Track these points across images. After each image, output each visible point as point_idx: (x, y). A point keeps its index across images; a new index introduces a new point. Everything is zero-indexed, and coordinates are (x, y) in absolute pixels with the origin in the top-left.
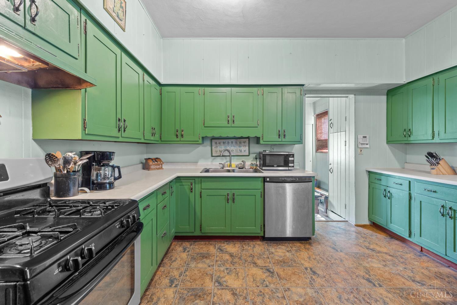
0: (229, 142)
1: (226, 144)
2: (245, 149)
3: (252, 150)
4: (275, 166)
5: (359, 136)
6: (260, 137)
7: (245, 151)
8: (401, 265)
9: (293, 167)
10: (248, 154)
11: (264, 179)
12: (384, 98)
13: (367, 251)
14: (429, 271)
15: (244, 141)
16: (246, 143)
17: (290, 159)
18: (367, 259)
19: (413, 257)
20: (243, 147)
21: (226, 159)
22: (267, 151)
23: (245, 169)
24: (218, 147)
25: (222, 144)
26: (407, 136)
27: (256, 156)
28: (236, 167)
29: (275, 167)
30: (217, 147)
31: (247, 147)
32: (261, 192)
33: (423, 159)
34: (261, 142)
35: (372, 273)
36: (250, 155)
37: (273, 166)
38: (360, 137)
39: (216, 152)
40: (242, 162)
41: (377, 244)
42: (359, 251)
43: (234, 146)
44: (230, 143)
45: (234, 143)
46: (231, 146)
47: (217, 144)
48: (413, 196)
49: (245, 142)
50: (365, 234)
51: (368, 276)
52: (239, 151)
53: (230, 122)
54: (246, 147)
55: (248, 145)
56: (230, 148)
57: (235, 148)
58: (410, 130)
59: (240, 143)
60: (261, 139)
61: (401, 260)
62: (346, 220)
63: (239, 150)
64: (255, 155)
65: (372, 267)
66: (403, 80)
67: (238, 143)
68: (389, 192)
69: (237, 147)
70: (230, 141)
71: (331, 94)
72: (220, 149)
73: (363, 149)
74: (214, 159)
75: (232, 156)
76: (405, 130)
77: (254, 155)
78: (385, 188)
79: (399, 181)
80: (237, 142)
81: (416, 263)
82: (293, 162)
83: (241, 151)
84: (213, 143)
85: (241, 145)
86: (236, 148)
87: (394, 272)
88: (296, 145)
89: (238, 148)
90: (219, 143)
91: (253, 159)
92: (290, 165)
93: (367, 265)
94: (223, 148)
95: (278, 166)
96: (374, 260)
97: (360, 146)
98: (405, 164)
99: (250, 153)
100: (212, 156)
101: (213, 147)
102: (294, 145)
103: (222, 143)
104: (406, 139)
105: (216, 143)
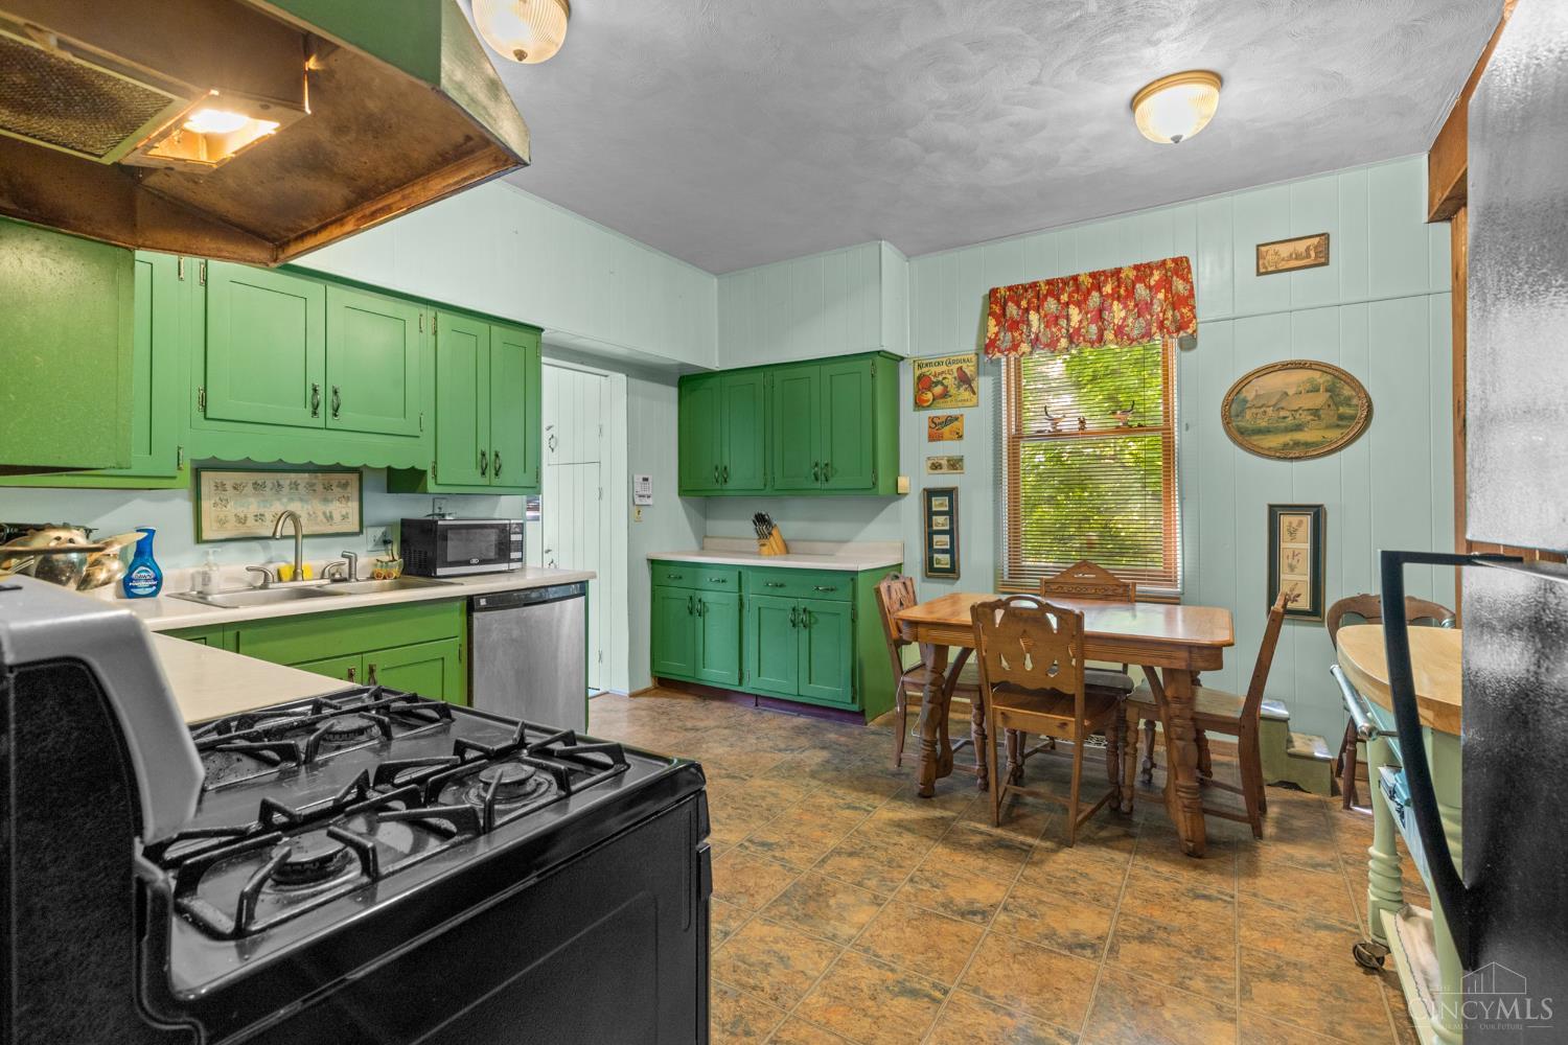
0: (281, 482)
1: (267, 492)
2: (344, 512)
3: (371, 514)
4: (474, 561)
5: (636, 477)
6: (425, 471)
7: (345, 517)
8: (749, 735)
9: (520, 560)
10: (357, 529)
11: (471, 604)
12: (673, 392)
13: (690, 735)
14: (785, 729)
15: (343, 481)
16: (349, 489)
17: (514, 538)
18: (701, 747)
19: (753, 719)
20: (338, 504)
21: (265, 548)
22: (450, 514)
23: (358, 580)
24: (231, 503)
25: (249, 489)
26: (719, 479)
27: (384, 534)
28: (322, 578)
29: (472, 565)
30: (224, 502)
31: (355, 505)
32: (460, 645)
33: (748, 527)
34: (431, 486)
35: (725, 764)
36: (364, 531)
37: (467, 563)
38: (638, 478)
39: (222, 522)
40: (343, 556)
41: (691, 717)
42: (677, 740)
43: (301, 500)
44: (286, 490)
45: (300, 487)
46: (290, 499)
47: (225, 490)
48: (745, 600)
49: (345, 486)
50: (659, 707)
51: (724, 772)
52: (321, 517)
53: (321, 409)
54: (350, 504)
55: (356, 495)
57: (306, 506)
58: (725, 468)
59: (328, 487)
60: (430, 475)
61: (745, 729)
62: (602, 690)
63: (324, 513)
64: (383, 529)
65: (717, 755)
66: (715, 364)
67: (319, 488)
68: (700, 601)
69: (316, 502)
70: (286, 479)
71: (582, 363)
72: (241, 512)
73: (643, 508)
74: (207, 553)
75: (304, 536)
76: (717, 468)
77: (379, 532)
78: (691, 592)
79: (721, 575)
80: (314, 485)
81: (763, 725)
82: (520, 546)
83: (330, 518)
84: (207, 487)
85: (330, 497)
86: (310, 507)
87: (749, 749)
88: (503, 497)
89: (318, 507)
90: (235, 488)
91: (376, 545)
92: (514, 555)
93: (708, 756)
94: (251, 506)
95: (483, 562)
96: (710, 745)
97: (638, 501)
98: (706, 540)
99: (365, 523)
100: (199, 541)
101: (206, 505)
102: (495, 498)
103: (250, 486)
104: (718, 486)
105: (220, 486)
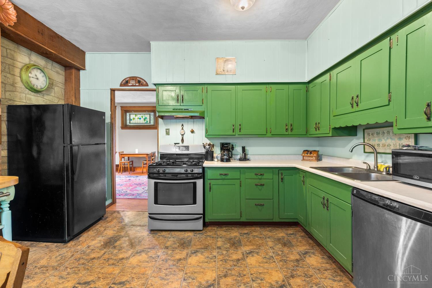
0: (384, 131)
1: (381, 136)
20: (405, 140)
24: (371, 140)
25: (375, 135)
30: (369, 139)
31: (412, 140)
43: (391, 138)
44: (386, 134)
45: (390, 133)
46: (388, 138)
47: (370, 136)
52: (398, 146)
53: (354, 105)
54: (410, 140)
55: (413, 135)
56: (386, 141)
57: (393, 141)
63: (399, 144)
69: (396, 139)
72: (374, 143)
74: (367, 156)
84: (366, 135)
90: (372, 135)
100: (365, 152)
101: (366, 140)
105: (369, 134)
